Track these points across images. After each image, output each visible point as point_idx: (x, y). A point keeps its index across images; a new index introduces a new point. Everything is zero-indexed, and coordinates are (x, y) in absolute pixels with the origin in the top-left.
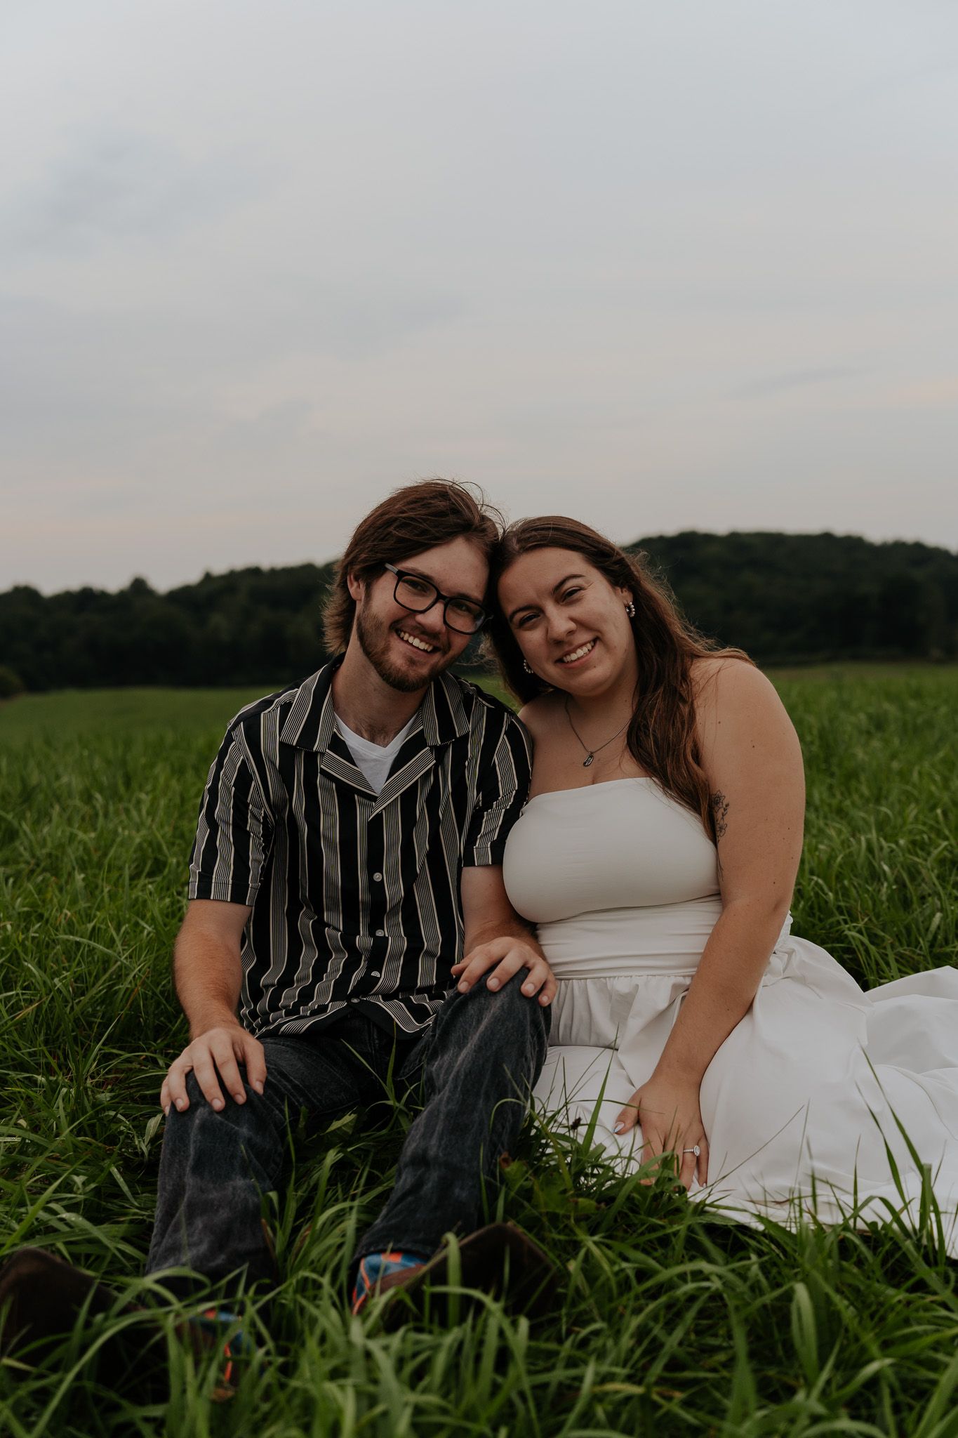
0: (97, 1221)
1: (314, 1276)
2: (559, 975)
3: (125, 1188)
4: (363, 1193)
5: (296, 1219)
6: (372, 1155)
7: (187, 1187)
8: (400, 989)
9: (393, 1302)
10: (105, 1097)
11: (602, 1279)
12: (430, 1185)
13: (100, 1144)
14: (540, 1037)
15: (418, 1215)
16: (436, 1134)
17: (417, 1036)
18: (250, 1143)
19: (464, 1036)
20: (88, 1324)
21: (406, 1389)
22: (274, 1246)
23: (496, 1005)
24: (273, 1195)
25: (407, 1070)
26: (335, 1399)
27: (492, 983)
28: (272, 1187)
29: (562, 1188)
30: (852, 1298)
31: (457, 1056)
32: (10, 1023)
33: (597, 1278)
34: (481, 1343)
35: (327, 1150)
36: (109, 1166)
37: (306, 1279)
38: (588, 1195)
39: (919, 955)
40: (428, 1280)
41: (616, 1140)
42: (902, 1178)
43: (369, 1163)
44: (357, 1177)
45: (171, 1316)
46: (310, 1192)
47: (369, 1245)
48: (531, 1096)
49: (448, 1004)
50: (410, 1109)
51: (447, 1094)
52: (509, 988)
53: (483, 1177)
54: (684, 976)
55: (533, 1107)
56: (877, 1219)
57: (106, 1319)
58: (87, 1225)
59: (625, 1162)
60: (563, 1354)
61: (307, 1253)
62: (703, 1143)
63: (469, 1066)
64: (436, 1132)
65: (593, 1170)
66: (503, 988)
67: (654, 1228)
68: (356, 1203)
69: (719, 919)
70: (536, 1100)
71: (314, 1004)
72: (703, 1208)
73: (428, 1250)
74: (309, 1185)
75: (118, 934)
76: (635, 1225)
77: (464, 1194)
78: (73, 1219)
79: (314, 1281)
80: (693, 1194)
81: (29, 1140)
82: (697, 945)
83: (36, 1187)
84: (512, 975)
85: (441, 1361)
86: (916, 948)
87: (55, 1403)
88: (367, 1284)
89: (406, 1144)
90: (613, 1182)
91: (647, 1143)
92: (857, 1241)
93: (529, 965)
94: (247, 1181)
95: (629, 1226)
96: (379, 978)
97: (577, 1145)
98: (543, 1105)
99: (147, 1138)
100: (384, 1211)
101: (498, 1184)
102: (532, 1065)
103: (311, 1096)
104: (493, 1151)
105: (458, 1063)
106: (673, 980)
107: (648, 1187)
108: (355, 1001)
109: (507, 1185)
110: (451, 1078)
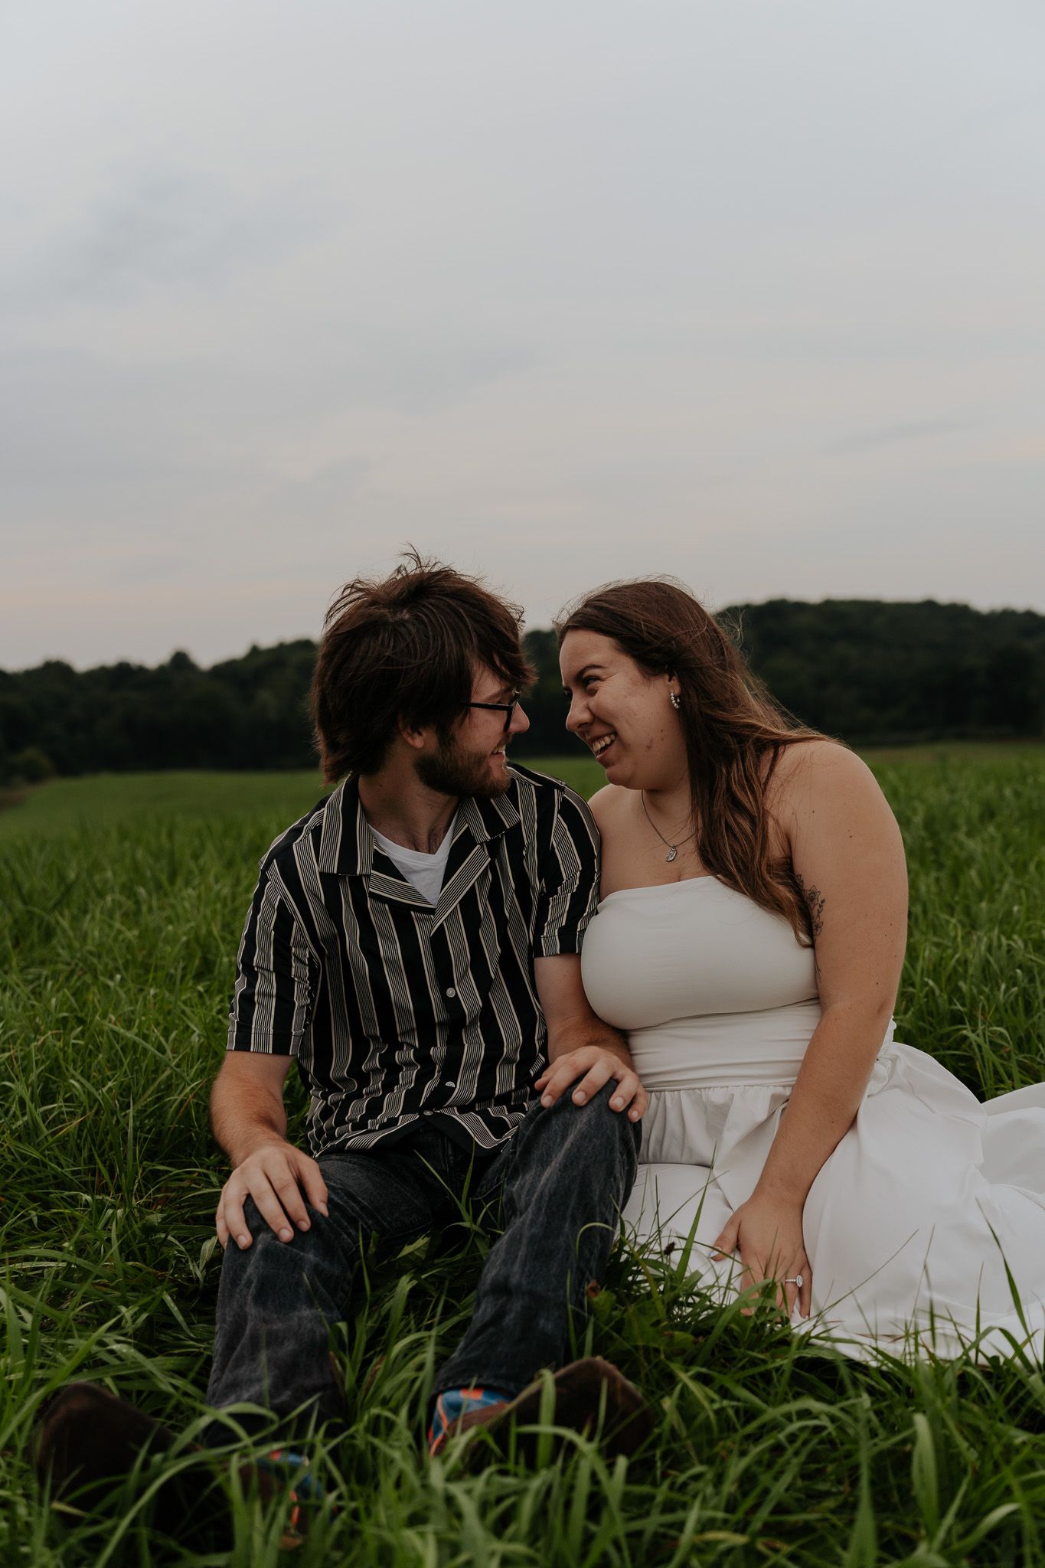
0: (148, 1354)
1: (387, 1414)
2: (650, 1085)
3: (180, 1318)
4: (440, 1323)
5: (366, 1351)
6: (447, 1284)
7: (249, 1318)
8: (477, 1099)
9: (475, 1442)
10: (156, 1218)
11: (701, 1417)
12: (512, 1315)
13: (150, 1270)
14: (630, 1155)
15: (500, 1349)
16: (518, 1260)
17: (495, 1152)
18: (316, 1270)
19: (547, 1154)
20: (146, 1465)
21: (491, 1536)
22: (343, 1382)
23: (582, 1121)
24: (343, 1326)
25: (484, 1190)
26: (414, 1549)
27: (578, 1096)
28: (340, 1317)
29: (655, 1319)
30: (971, 1439)
31: (540, 1176)
32: (50, 1139)
33: (694, 1417)
34: (572, 1488)
35: (399, 1276)
36: (162, 1292)
37: (378, 1417)
38: (683, 1327)
39: (1039, 1064)
40: (513, 1420)
41: (713, 1266)
42: (1024, 1308)
43: (445, 1292)
44: (431, 1306)
45: (235, 1458)
46: (381, 1323)
47: (447, 1380)
48: (621, 1219)
49: (530, 1119)
50: (488, 1232)
51: (530, 1216)
52: (596, 1102)
53: (570, 1307)
54: (784, 1086)
55: (623, 1232)
56: (997, 1354)
57: (165, 1460)
58: (140, 1357)
59: (722, 1291)
60: (659, 1499)
61: (378, 1388)
62: (806, 1272)
63: (554, 1186)
64: (519, 1257)
65: (687, 1299)
66: (590, 1101)
67: (754, 1362)
68: (434, 1332)
69: (819, 1024)
70: (627, 1225)
71: (383, 1117)
72: (808, 1341)
73: (512, 1386)
74: (379, 1315)
75: (167, 1041)
76: (734, 1359)
77: (550, 1327)
78: (125, 1351)
79: (387, 1419)
80: (797, 1325)
81: (75, 1264)
82: (796, 1052)
83: (82, 1317)
84: (599, 1088)
85: (527, 1506)
86: (1037, 1055)
87: (109, 1551)
88: (445, 1423)
89: (485, 1271)
90: (711, 1312)
91: (746, 1270)
92: (979, 1376)
93: (618, 1076)
94: (314, 1311)
95: (727, 1360)
96: (454, 1089)
97: (671, 1272)
98: (633, 1228)
99: (202, 1263)
100: (461, 1345)
101: (586, 1315)
102: (622, 1186)
103: (380, 1218)
104: (581, 1279)
105: (542, 1182)
106: (773, 1090)
107: (748, 1318)
108: (428, 1113)
109: (595, 1315)
110: (534, 1199)
